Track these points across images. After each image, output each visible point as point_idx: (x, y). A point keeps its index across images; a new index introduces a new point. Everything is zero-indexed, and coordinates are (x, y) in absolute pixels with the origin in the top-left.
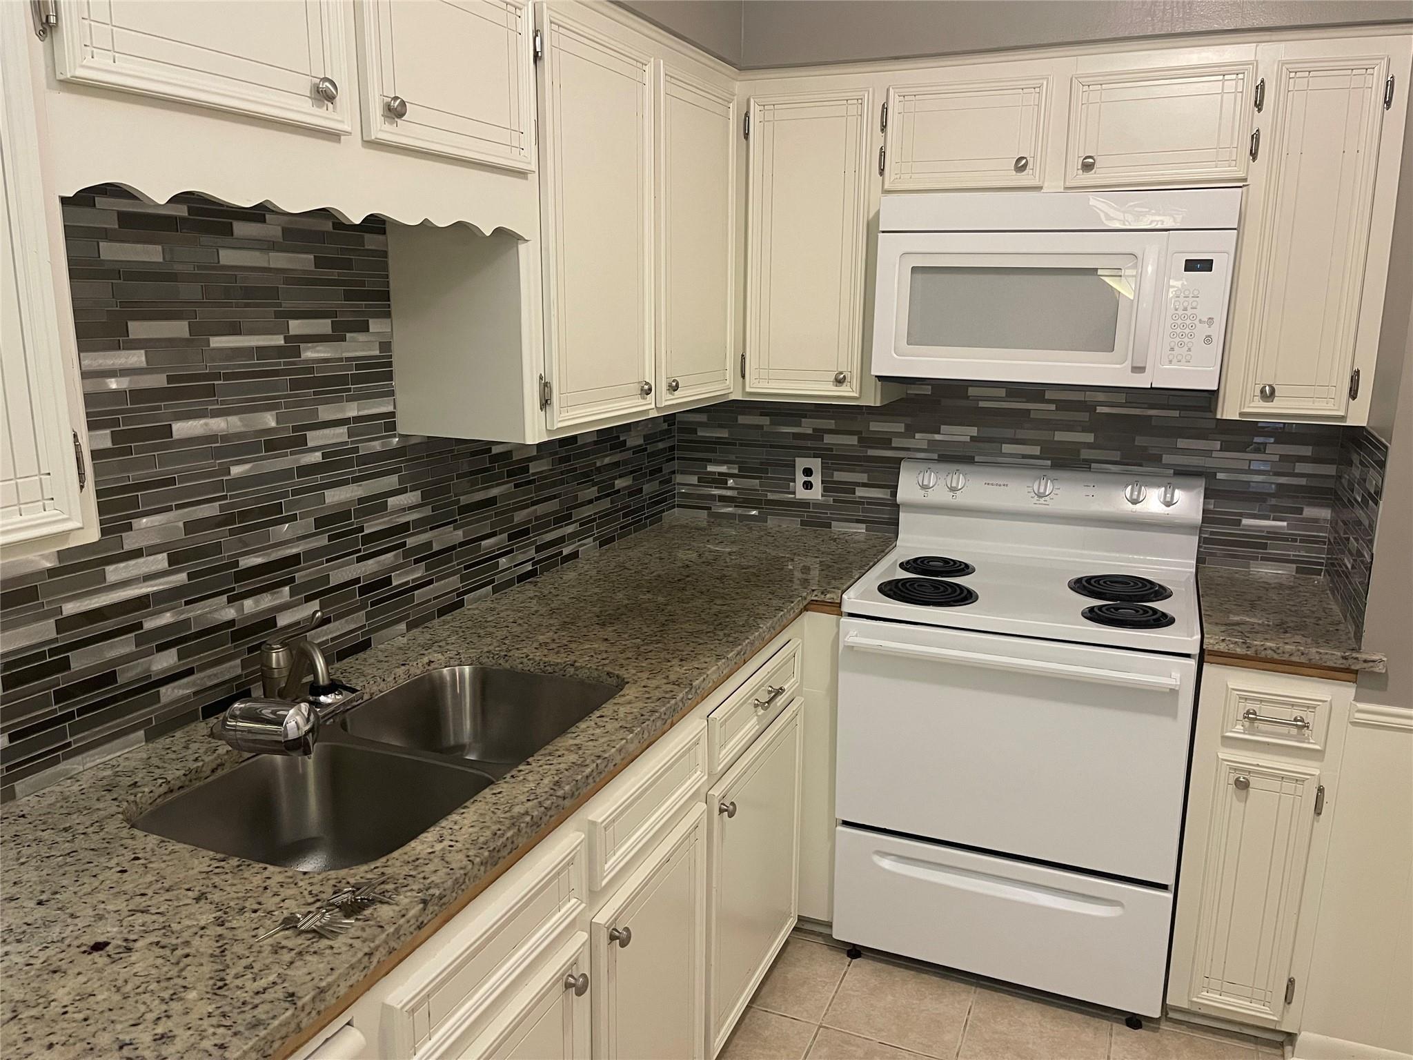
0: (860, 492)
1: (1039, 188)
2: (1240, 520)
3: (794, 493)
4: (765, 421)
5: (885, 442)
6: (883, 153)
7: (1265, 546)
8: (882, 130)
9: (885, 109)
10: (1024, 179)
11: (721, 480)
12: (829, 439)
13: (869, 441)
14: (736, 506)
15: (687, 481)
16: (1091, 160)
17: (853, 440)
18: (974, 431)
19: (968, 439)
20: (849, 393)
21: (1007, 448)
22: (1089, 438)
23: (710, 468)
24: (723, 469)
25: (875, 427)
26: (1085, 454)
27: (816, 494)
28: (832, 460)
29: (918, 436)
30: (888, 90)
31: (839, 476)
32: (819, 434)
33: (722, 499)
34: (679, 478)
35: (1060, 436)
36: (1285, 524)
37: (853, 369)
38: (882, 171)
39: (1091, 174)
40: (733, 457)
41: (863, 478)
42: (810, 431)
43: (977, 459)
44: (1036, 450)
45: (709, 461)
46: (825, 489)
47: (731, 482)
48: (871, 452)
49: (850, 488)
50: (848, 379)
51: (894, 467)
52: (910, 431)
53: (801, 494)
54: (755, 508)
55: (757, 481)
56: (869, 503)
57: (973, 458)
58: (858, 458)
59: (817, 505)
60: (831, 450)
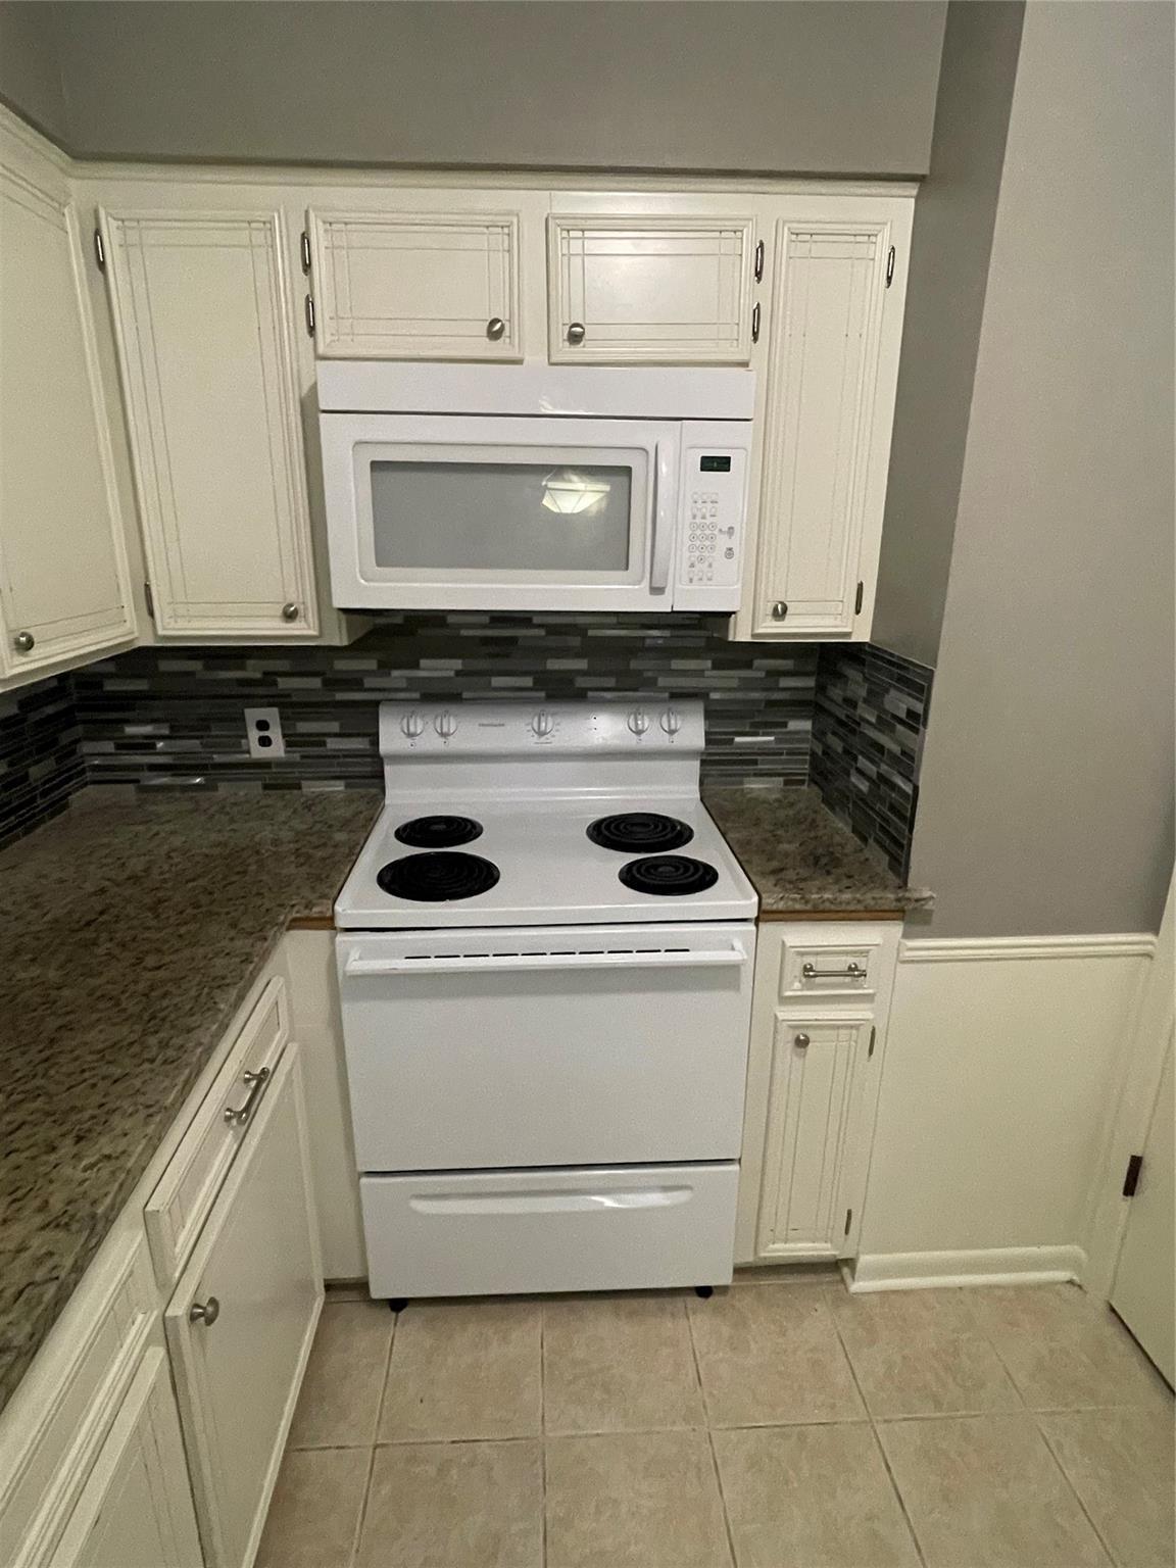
0: (333, 744)
1: (519, 362)
2: (733, 739)
3: (248, 752)
4: (196, 666)
5: (354, 682)
6: (309, 302)
7: (755, 762)
8: (305, 271)
9: (305, 237)
10: (498, 349)
11: (146, 745)
12: (284, 683)
13: (334, 682)
14: (173, 775)
15: (97, 750)
16: (578, 329)
17: (316, 683)
18: (458, 664)
19: (452, 674)
20: (305, 630)
21: (497, 681)
22: (582, 664)
23: (130, 730)
24: (147, 729)
25: (341, 665)
26: (581, 682)
27: (277, 750)
28: (292, 709)
29: (396, 673)
30: (307, 212)
31: (303, 727)
32: (269, 678)
33: (153, 767)
34: (87, 747)
35: (554, 664)
36: (772, 738)
37: (307, 601)
38: (312, 330)
39: (578, 348)
40: (157, 714)
41: (335, 727)
42: (258, 675)
43: (465, 695)
44: (528, 681)
45: (128, 722)
46: (289, 744)
47: (160, 745)
48: (340, 696)
49: (318, 740)
50: (301, 612)
51: (370, 711)
52: (385, 667)
53: (258, 752)
54: (199, 776)
55: (197, 742)
56: (345, 756)
57: (460, 694)
58: (326, 704)
59: (280, 764)
60: (289, 696)
